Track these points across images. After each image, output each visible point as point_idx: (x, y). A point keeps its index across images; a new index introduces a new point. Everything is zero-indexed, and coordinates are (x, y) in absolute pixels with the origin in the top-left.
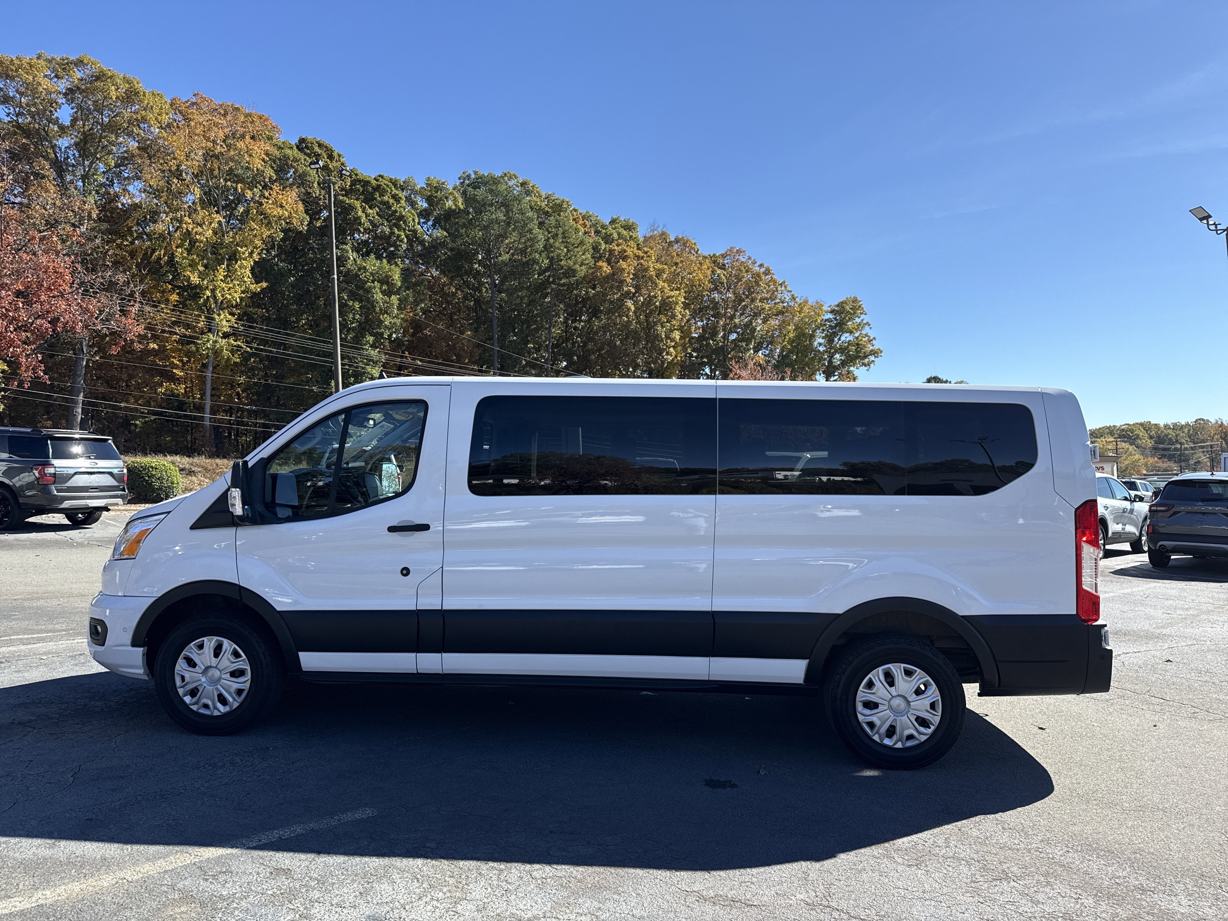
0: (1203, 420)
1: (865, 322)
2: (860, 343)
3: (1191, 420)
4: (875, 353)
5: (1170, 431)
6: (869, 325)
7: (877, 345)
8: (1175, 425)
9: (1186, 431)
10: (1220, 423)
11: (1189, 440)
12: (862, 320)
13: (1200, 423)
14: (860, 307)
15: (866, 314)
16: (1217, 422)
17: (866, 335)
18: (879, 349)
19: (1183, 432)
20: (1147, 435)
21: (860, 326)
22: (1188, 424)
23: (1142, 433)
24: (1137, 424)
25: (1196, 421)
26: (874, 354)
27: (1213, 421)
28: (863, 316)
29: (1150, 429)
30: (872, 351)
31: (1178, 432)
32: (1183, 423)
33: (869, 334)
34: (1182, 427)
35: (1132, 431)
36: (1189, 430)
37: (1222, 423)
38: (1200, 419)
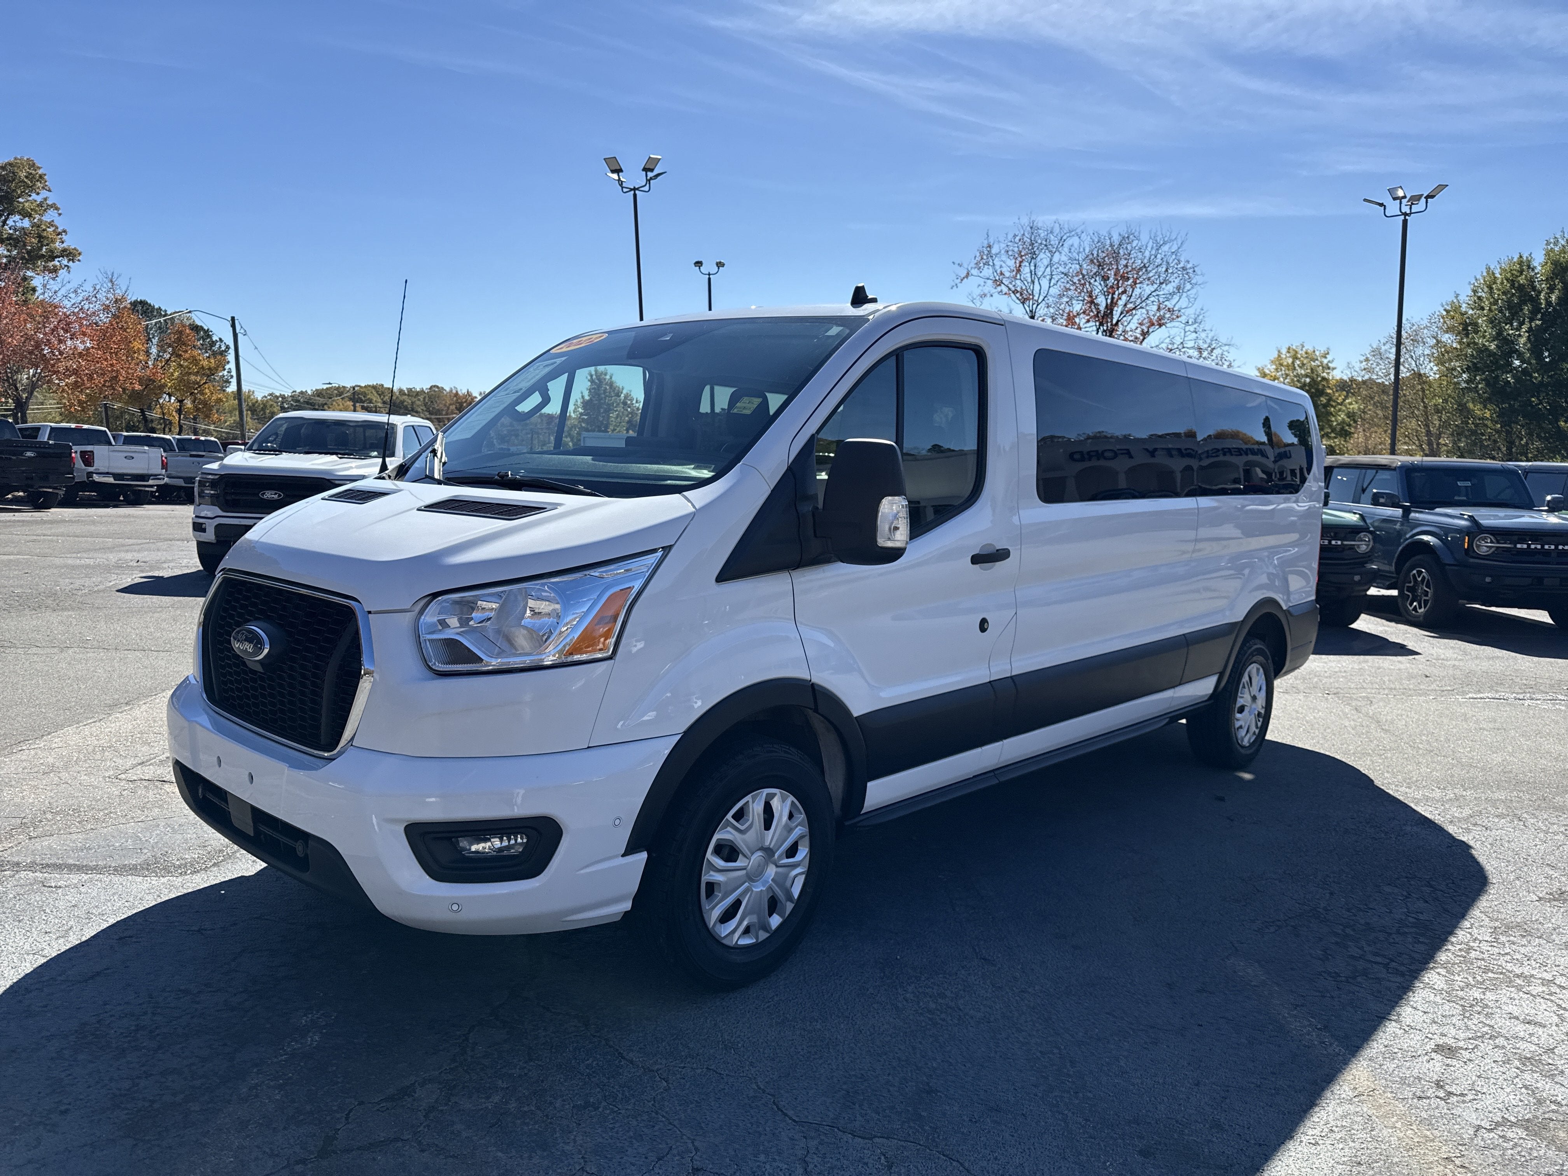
0: (437, 387)
1: (49, 202)
2: (45, 234)
3: (426, 386)
4: (71, 255)
5: (405, 397)
6: (57, 209)
7: (69, 242)
8: (410, 390)
9: (422, 399)
10: (454, 391)
11: (425, 409)
12: (46, 199)
13: (435, 391)
14: (41, 176)
15: (50, 191)
16: (451, 391)
17: (51, 224)
18: (75, 249)
19: (419, 400)
20: (380, 400)
21: (43, 207)
22: (422, 391)
23: (375, 397)
24: (370, 386)
25: (431, 387)
26: (67, 256)
27: (448, 390)
28: (44, 194)
29: (383, 393)
30: (64, 250)
31: (414, 399)
32: (418, 390)
33: (56, 223)
34: (418, 394)
35: (365, 395)
36: (424, 398)
37: (457, 392)
38: (435, 386)
